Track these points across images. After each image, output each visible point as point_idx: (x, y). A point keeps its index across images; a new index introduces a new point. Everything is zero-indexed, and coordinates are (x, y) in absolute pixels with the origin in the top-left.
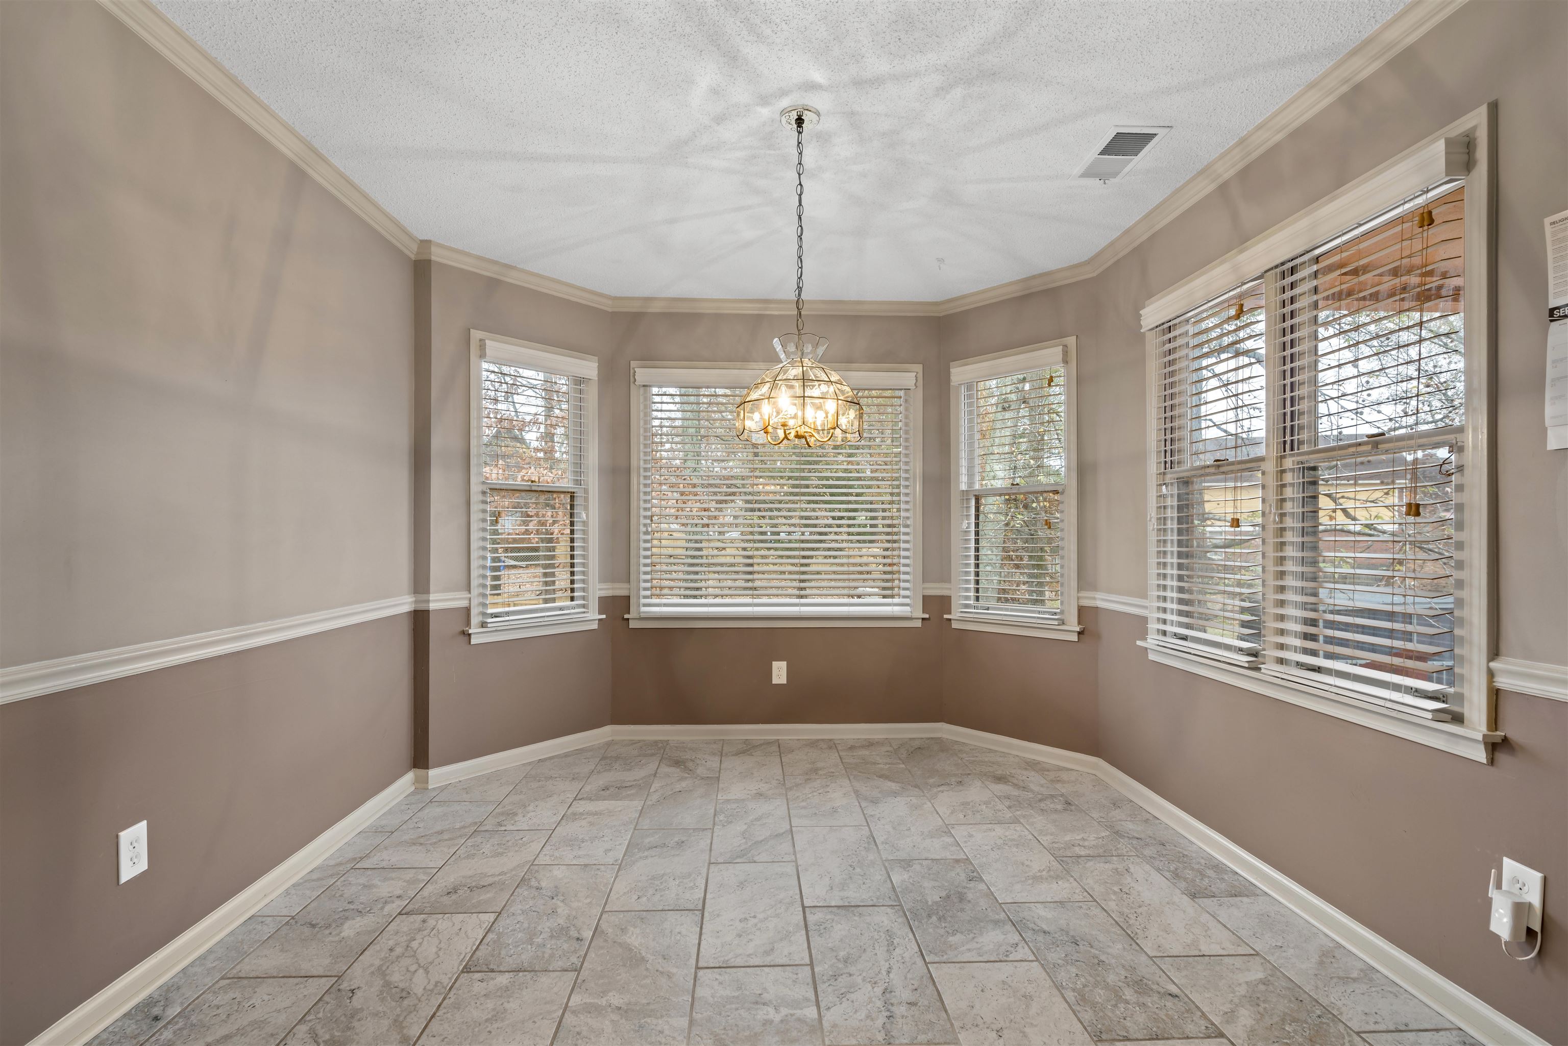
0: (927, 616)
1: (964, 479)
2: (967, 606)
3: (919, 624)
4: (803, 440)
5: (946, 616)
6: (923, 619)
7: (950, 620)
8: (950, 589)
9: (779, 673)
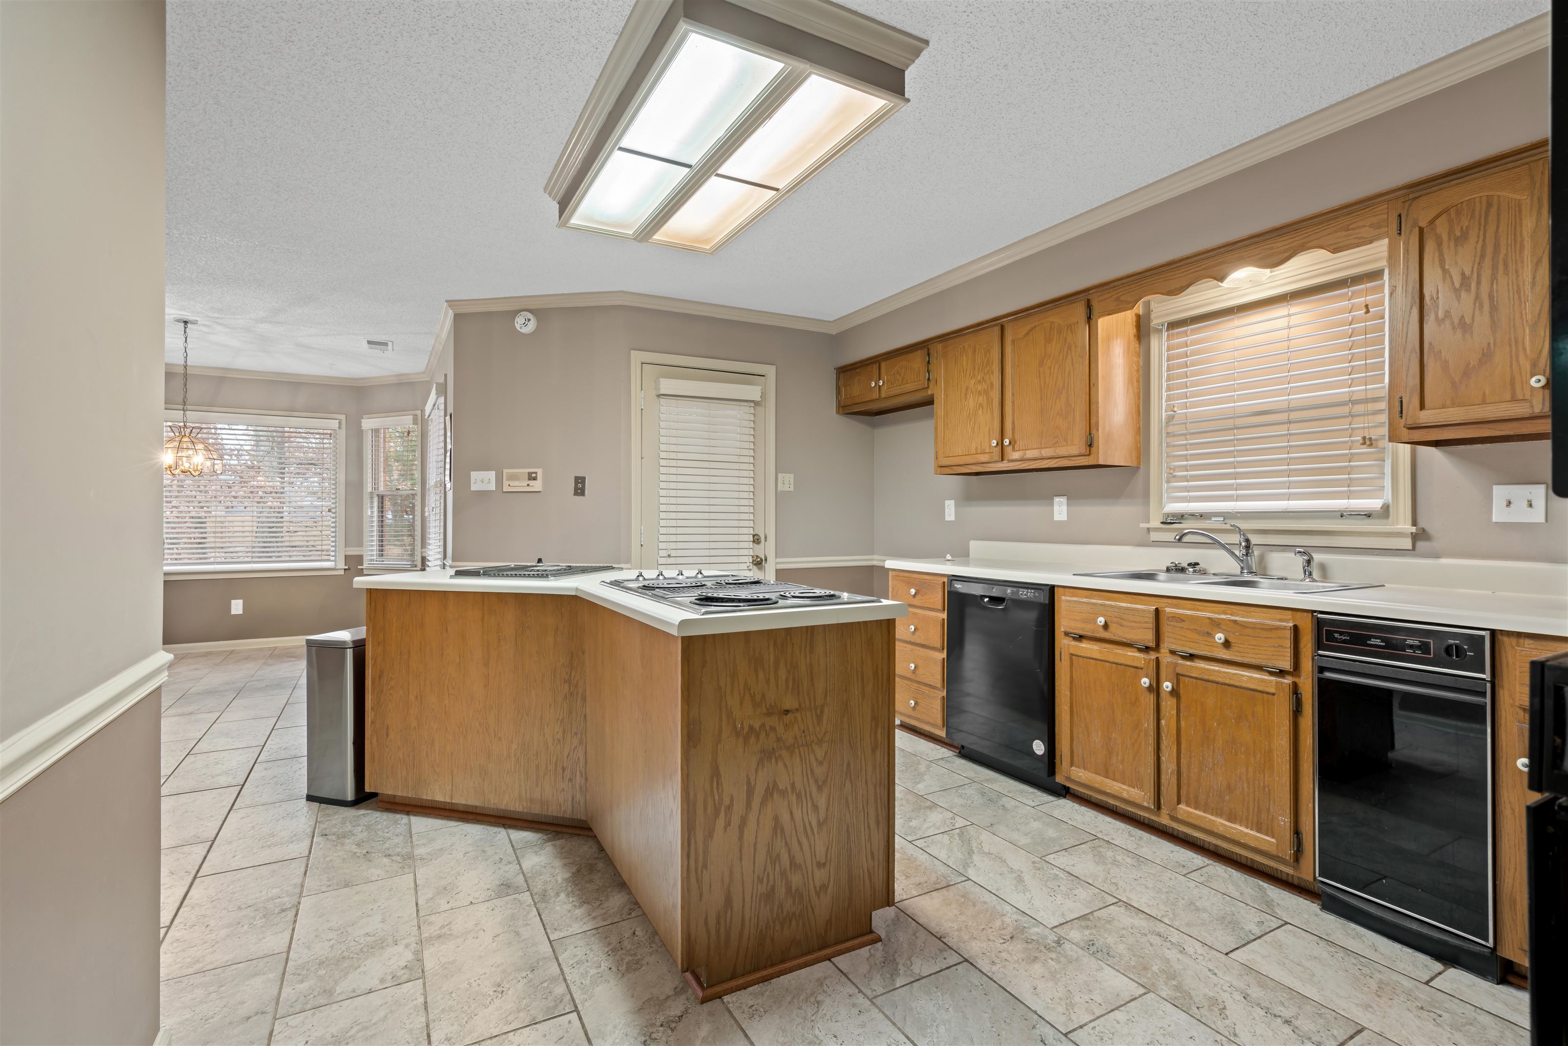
0: (347, 567)
1: (370, 485)
2: (371, 560)
3: (342, 572)
4: (189, 473)
5: (359, 567)
6: (345, 569)
7: (362, 569)
8: (362, 551)
9: (237, 607)
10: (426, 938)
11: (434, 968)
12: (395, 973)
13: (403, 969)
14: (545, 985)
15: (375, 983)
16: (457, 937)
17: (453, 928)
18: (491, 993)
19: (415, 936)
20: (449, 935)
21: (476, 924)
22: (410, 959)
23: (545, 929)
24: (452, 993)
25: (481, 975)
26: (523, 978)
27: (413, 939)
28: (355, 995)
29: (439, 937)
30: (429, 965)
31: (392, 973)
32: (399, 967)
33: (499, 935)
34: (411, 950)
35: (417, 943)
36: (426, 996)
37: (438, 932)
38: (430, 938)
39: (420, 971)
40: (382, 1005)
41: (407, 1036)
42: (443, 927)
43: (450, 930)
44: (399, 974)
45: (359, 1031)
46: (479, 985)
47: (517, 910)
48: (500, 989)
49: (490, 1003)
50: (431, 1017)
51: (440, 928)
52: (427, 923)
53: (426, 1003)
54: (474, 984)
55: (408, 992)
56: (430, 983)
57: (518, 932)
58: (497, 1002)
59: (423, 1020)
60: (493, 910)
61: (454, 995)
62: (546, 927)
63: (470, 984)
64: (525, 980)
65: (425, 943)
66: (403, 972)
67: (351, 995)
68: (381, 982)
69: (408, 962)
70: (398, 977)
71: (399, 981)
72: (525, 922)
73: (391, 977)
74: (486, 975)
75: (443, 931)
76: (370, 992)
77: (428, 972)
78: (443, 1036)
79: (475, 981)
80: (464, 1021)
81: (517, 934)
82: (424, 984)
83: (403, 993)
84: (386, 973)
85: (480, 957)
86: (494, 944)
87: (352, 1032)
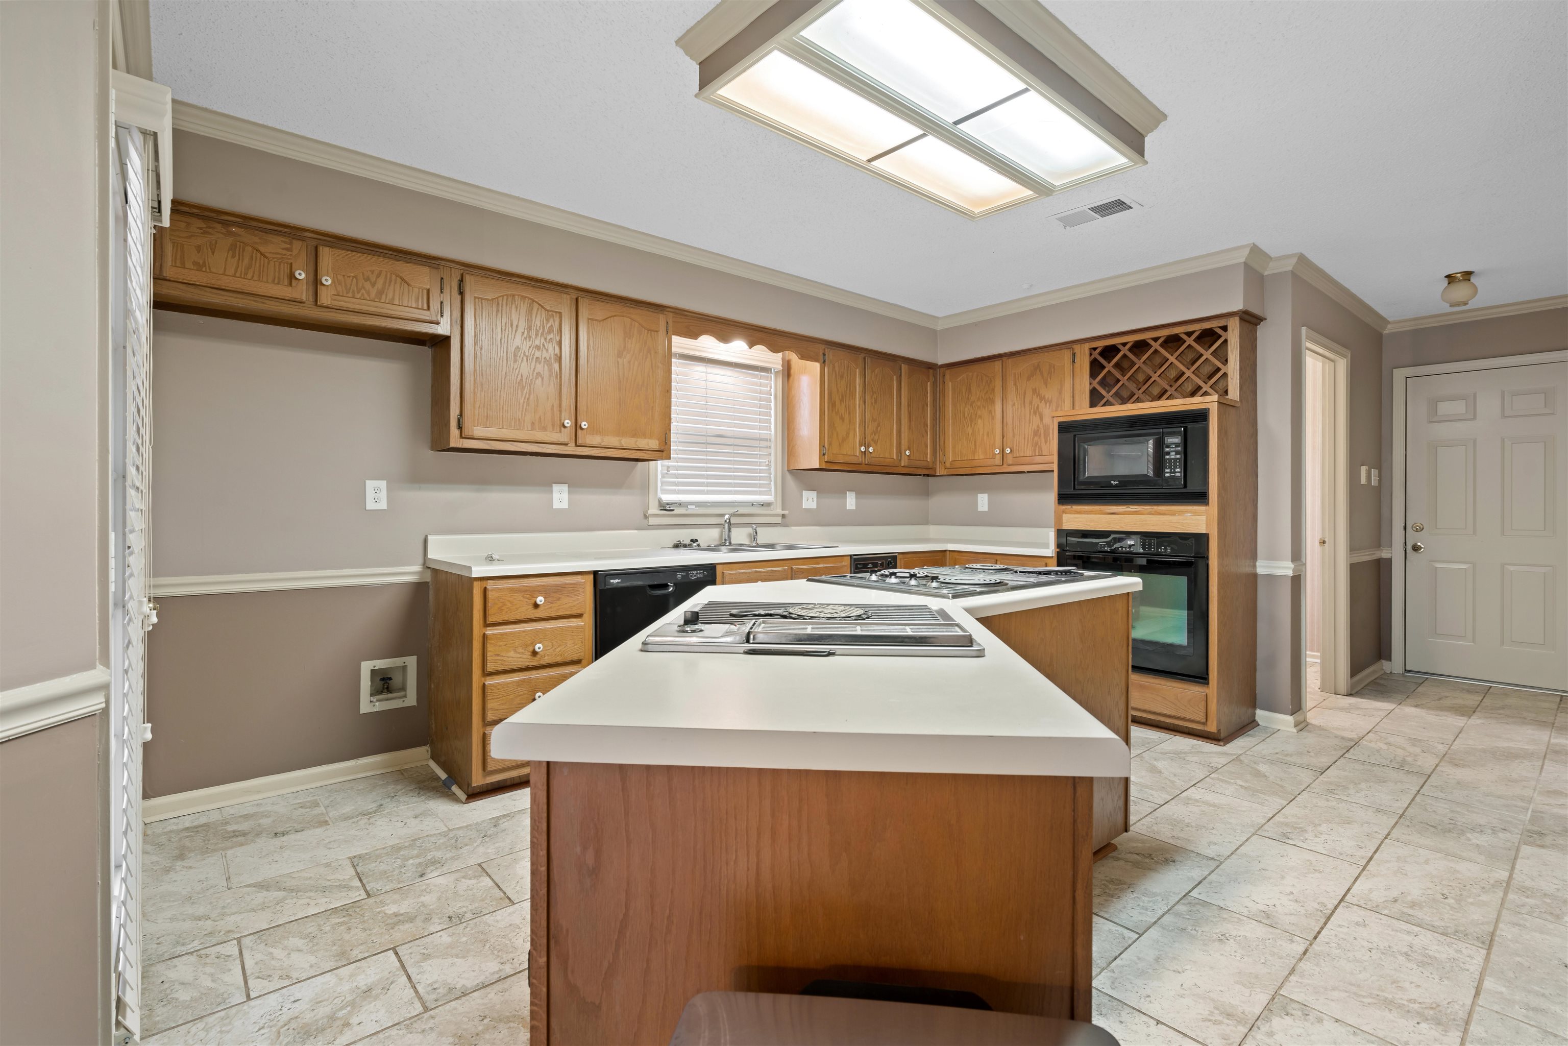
10: (1244, 1026)
11: (1261, 992)
12: (1303, 1017)
13: (1292, 1015)
14: (1188, 917)
15: (1328, 1024)
16: (1213, 1000)
17: (1208, 1012)
18: (1232, 941)
19: (1254, 1038)
20: (1217, 1009)
21: (1182, 997)
22: (1278, 1019)
23: (1130, 946)
24: (1263, 963)
25: (1226, 956)
26: (1197, 931)
27: (1259, 1037)
28: (1356, 1030)
29: (1229, 1015)
30: (1264, 998)
31: (1306, 1020)
32: (1294, 1020)
33: (1174, 971)
34: (1270, 1026)
35: (1259, 1028)
36: (1286, 978)
37: (1226, 1021)
38: (1240, 1022)
39: (1276, 1000)
40: (1332, 1000)
41: (1323, 965)
42: (1215, 1023)
43: (1213, 1013)
44: (1300, 1013)
45: (1364, 997)
46: (1235, 952)
47: (1129, 977)
48: (1223, 938)
49: (1240, 936)
50: (1294, 961)
51: (1221, 1023)
52: (1229, 1042)
53: (1290, 974)
54: (1238, 955)
55: (1301, 992)
56: (1275, 983)
57: (1155, 960)
58: (1234, 933)
59: (1301, 964)
60: (1149, 996)
61: (1263, 961)
62: (1127, 945)
63: (1242, 957)
64: (1197, 929)
65: (1250, 1022)
66: (1294, 1012)
67: (1359, 1032)
68: (1322, 1020)
69: (1281, 1017)
70: (1302, 1012)
71: (1303, 1007)
72: (1138, 961)
73: (1308, 1017)
74: (1222, 953)
75: (1220, 1018)
76: (1337, 1021)
77: (1270, 993)
78: (1294, 945)
79: (1235, 956)
80: (1270, 941)
81: (1157, 959)
82: (1280, 988)
83: (1306, 995)
84: (1312, 1024)
85: (1211, 968)
86: (1188, 967)
87: (1370, 1000)
